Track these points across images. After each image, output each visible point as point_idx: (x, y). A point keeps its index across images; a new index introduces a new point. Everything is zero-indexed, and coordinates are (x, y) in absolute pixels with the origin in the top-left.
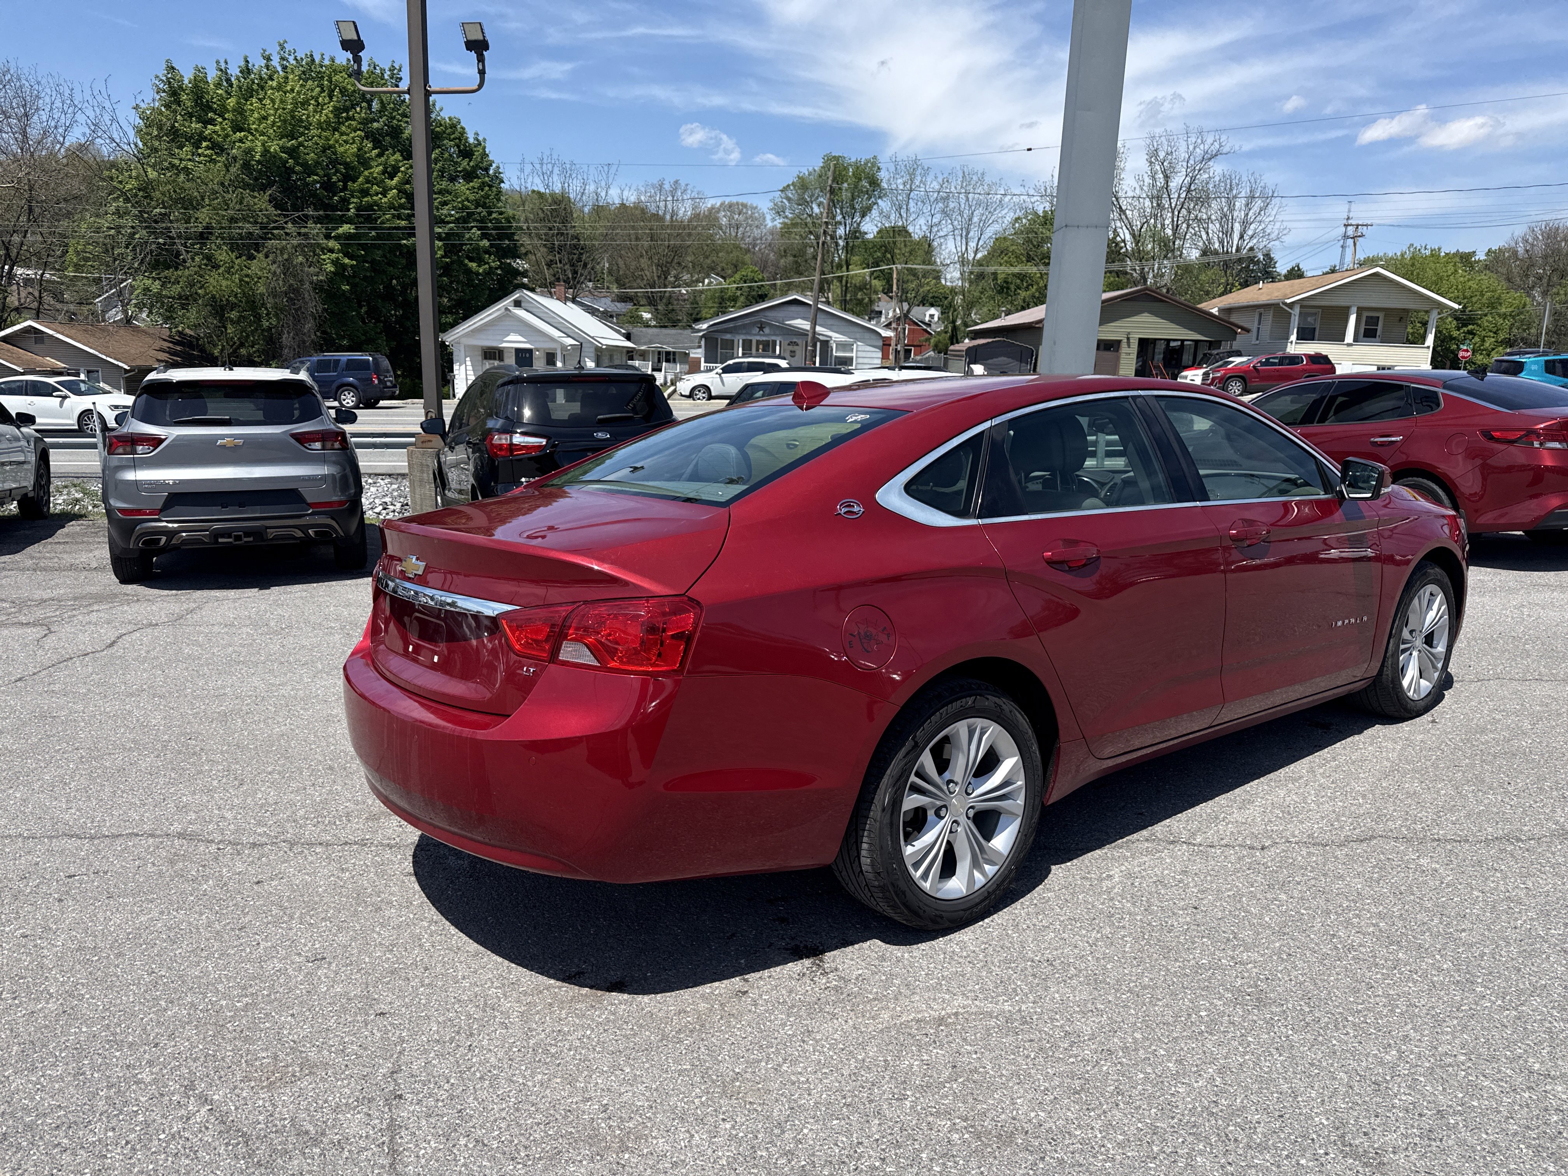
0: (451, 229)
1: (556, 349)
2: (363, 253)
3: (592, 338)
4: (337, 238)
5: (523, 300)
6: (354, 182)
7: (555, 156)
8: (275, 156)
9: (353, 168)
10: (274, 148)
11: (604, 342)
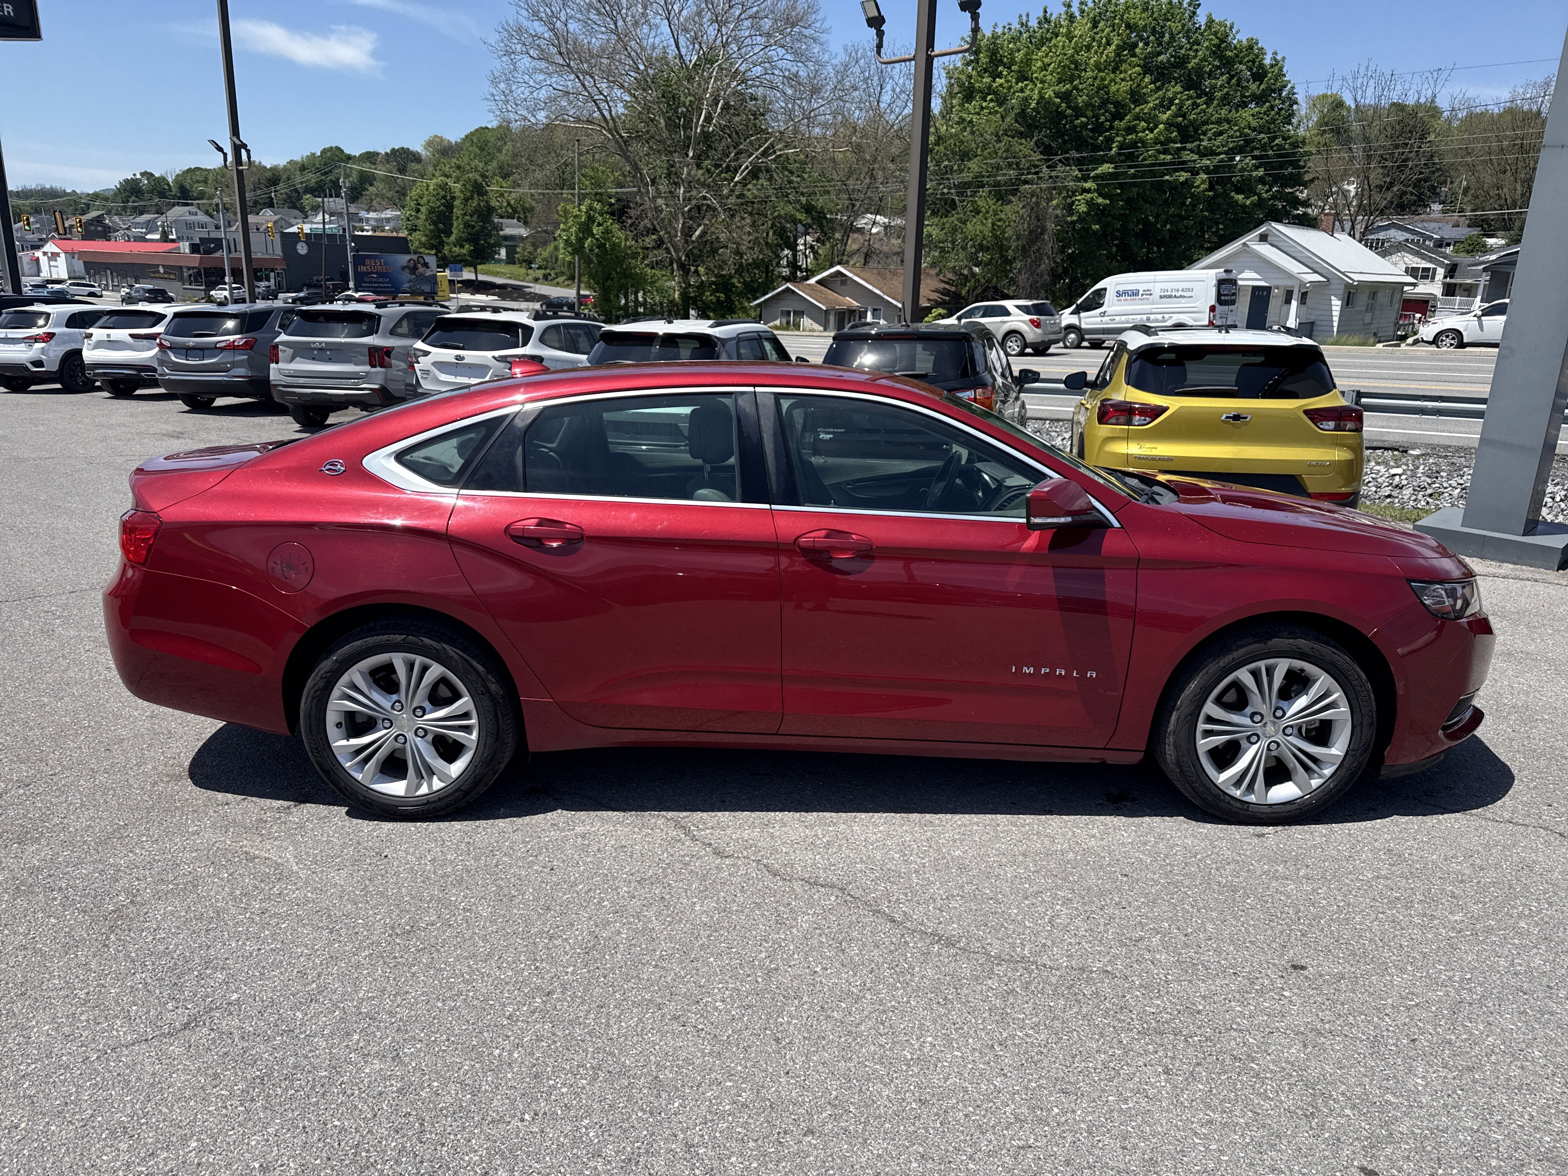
0: (1222, 161)
1: (1293, 287)
2: (1119, 191)
3: (1343, 273)
4: (1095, 178)
5: (1270, 233)
6: (1121, 120)
7: (1372, 67)
8: (1049, 102)
9: (1123, 107)
10: (1049, 93)
11: (1357, 277)
